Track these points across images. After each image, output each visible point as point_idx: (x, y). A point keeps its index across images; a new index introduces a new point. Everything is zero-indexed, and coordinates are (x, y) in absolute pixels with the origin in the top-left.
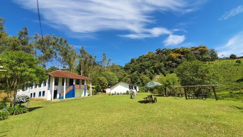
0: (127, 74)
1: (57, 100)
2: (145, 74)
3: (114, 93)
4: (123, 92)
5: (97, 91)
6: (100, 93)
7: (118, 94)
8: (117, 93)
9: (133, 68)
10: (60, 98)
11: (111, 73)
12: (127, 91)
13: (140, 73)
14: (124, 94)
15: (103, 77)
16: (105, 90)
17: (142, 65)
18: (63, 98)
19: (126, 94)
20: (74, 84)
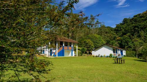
0: (117, 36)
1: (52, 57)
2: (139, 36)
3: (98, 55)
4: (106, 55)
5: (82, 52)
6: (86, 54)
7: (102, 56)
8: (100, 56)
9: (125, 29)
10: (54, 56)
11: (98, 36)
12: (111, 55)
13: (133, 35)
14: (107, 57)
15: (89, 40)
16: (91, 52)
17: (135, 27)
18: (56, 56)
19: (109, 57)
20: (63, 45)
